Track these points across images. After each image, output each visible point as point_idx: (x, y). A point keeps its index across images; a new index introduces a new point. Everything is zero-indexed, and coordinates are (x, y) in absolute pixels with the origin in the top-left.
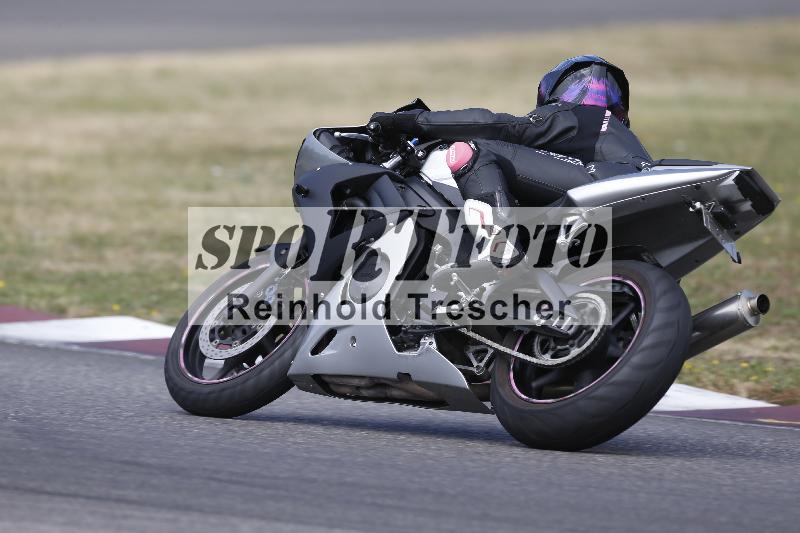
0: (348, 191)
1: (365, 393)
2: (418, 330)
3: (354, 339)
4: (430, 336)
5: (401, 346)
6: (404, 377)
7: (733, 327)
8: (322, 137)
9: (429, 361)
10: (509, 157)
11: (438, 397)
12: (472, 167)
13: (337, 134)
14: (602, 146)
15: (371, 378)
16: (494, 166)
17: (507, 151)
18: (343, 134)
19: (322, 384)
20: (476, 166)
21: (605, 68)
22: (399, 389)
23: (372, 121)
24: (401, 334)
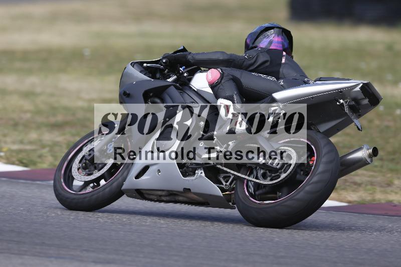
0: (151, 94)
1: (164, 198)
2: (194, 166)
3: (159, 171)
4: (201, 169)
5: (185, 174)
6: (187, 190)
7: (360, 164)
8: (135, 66)
9: (200, 182)
10: (238, 76)
11: (205, 200)
12: (221, 82)
13: (145, 65)
14: (283, 70)
15: (168, 191)
16: (232, 81)
17: (237, 73)
18: (148, 65)
19: (140, 194)
20: (223, 81)
21: (281, 30)
22: (184, 196)
23: (164, 58)
24: (185, 168)
